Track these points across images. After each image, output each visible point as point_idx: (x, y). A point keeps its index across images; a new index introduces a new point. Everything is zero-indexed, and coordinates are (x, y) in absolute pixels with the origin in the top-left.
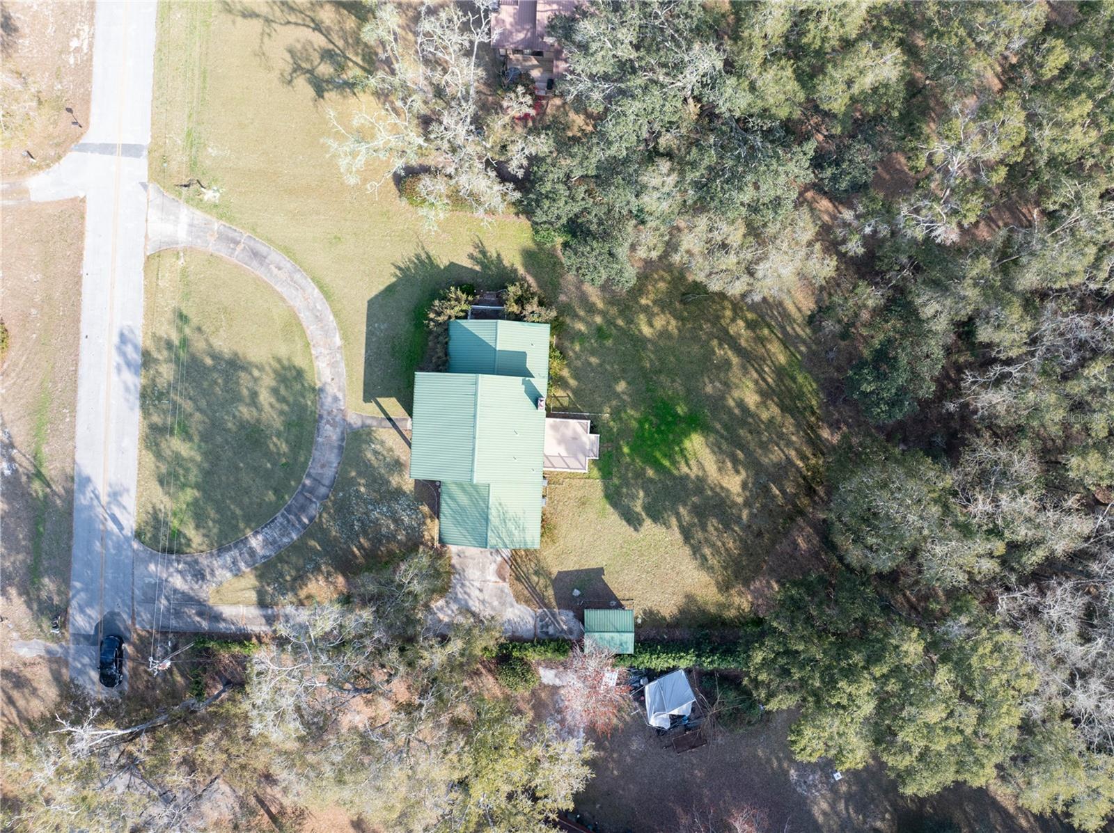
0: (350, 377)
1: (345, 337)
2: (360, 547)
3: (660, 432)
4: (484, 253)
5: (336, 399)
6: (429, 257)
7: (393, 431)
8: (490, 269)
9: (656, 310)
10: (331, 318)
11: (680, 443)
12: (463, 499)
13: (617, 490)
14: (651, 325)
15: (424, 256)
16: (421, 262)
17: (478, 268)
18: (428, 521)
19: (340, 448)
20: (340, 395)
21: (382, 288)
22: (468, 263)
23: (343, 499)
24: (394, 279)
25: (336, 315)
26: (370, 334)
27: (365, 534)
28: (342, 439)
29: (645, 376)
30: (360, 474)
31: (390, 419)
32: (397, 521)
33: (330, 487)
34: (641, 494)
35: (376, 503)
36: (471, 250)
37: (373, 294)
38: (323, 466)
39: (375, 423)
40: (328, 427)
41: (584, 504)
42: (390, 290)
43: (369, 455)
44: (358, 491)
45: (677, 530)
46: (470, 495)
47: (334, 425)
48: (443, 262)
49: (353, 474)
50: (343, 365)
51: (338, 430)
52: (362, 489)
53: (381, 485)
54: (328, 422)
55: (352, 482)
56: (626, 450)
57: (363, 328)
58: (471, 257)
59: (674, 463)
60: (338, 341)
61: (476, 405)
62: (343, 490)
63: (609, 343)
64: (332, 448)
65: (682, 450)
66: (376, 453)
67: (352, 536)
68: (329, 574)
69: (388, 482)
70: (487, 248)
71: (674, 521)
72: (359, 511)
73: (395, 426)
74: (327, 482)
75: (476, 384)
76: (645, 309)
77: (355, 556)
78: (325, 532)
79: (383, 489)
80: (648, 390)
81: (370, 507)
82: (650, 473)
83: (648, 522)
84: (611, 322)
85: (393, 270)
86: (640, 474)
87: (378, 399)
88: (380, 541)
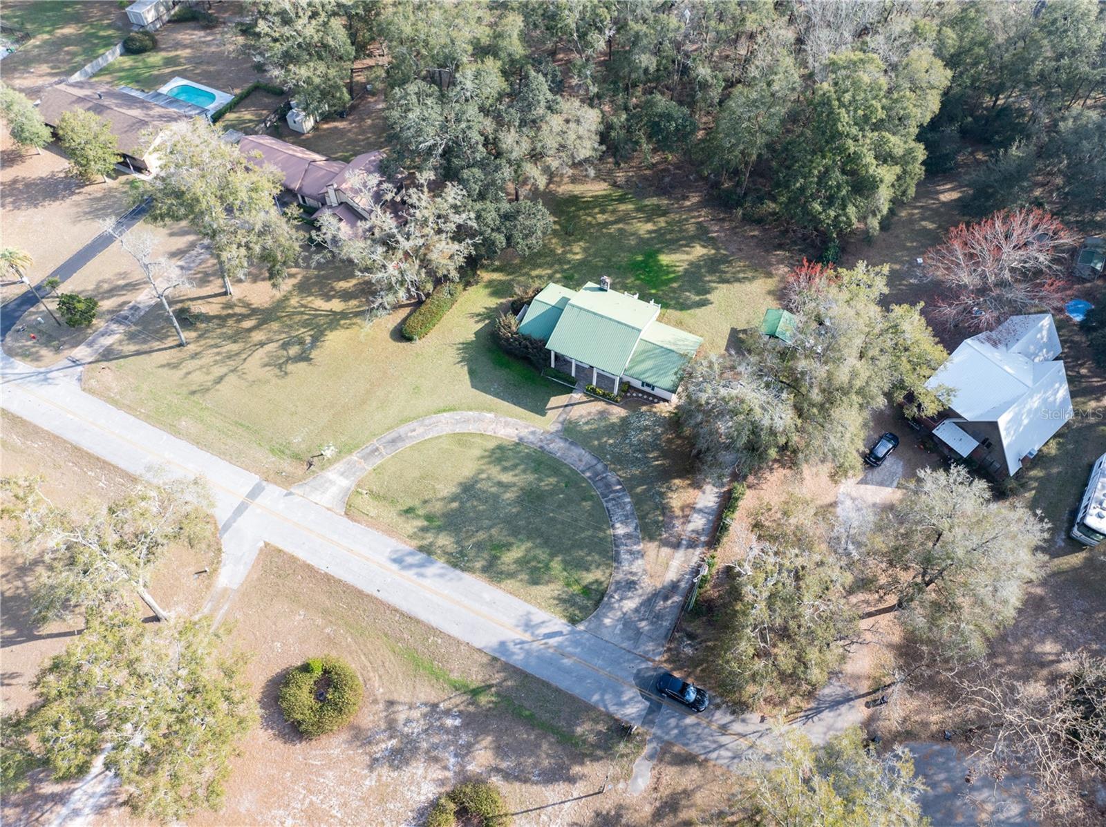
0: (521, 418)
1: (490, 411)
2: (656, 459)
3: (649, 272)
4: (479, 315)
5: (533, 433)
6: (463, 344)
7: (576, 407)
8: (490, 315)
9: (568, 248)
10: (471, 413)
11: (662, 266)
12: (648, 364)
13: (678, 303)
14: (577, 254)
15: (461, 346)
16: (463, 349)
17: (487, 321)
18: (654, 410)
19: (572, 443)
20: (532, 429)
21: (467, 377)
22: (481, 325)
23: (613, 457)
24: (466, 368)
25: (471, 409)
26: (496, 395)
27: (647, 451)
28: (566, 440)
29: (608, 267)
30: (598, 439)
31: (566, 406)
32: (646, 428)
33: (599, 461)
34: (688, 294)
35: (626, 436)
36: (473, 320)
37: (468, 382)
38: (580, 460)
39: (564, 416)
40: (551, 446)
41: (681, 323)
42: (472, 373)
43: (587, 428)
44: (611, 445)
45: (720, 285)
46: (648, 358)
47: (552, 441)
48: (472, 337)
49: (596, 443)
50: (509, 419)
51: (557, 440)
52: (611, 441)
53: (613, 428)
54: (548, 444)
55: (602, 447)
56: (653, 291)
57: (489, 398)
58: (477, 322)
59: (674, 272)
60: (491, 415)
61: (588, 311)
62: (606, 454)
63: (576, 276)
64: (569, 449)
65: (667, 266)
66: (587, 423)
67: (646, 461)
68: (669, 488)
69: (613, 423)
70: (477, 312)
71: (714, 285)
72: (627, 450)
73: (572, 405)
74: (595, 462)
75: (573, 306)
76: (565, 253)
77: (661, 465)
78: (633, 477)
79: (617, 428)
80: (619, 269)
81: (628, 441)
82: (675, 285)
83: (708, 296)
84: (563, 271)
85: (459, 366)
86: (674, 290)
87: (548, 406)
88: (657, 445)
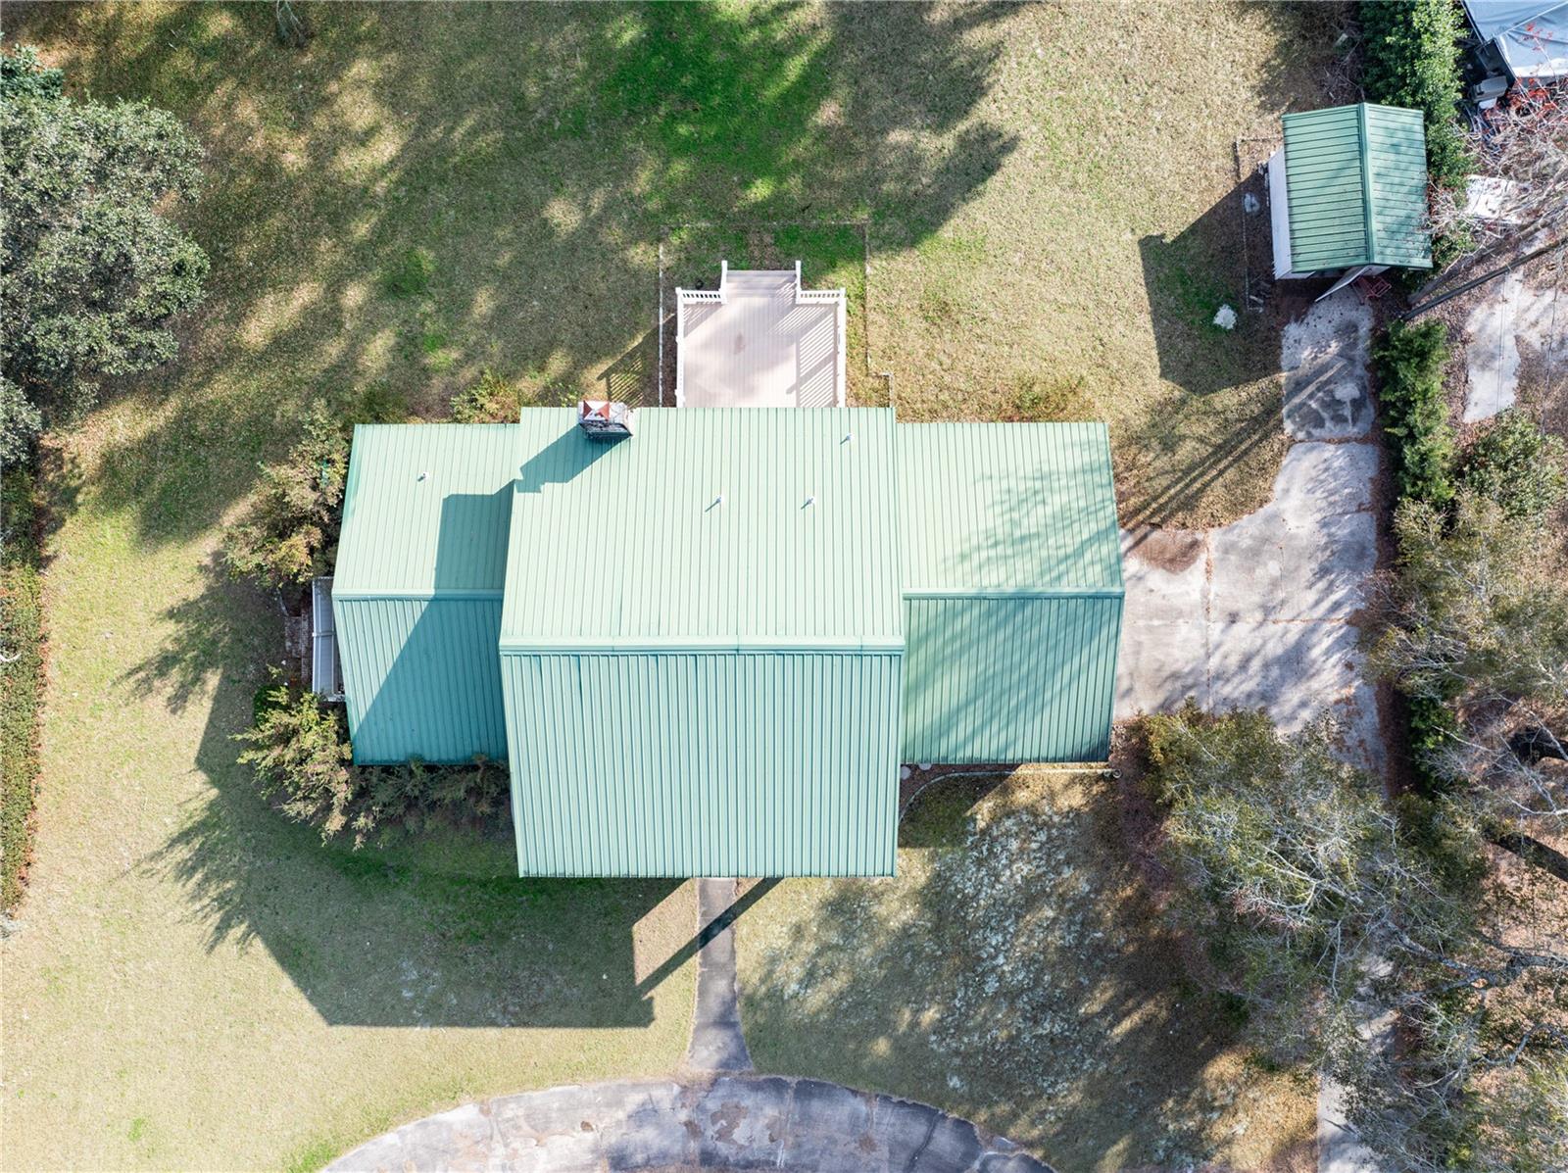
0: (574, 1073)
1: (451, 1094)
2: (1115, 1011)
3: (704, 86)
4: (165, 663)
5: (645, 1114)
6: (185, 837)
7: (743, 924)
8: (214, 642)
9: (320, 121)
10: (390, 1138)
11: (735, 28)
12: (949, 688)
13: (884, 209)
14: (371, 132)
15: (183, 853)
16: (202, 858)
17: (213, 680)
18: (1022, 797)
19: (805, 1091)
20: (634, 1100)
21: (287, 983)
22: (199, 712)
23: (970, 1074)
24: (258, 946)
25: (381, 1125)
26: (437, 1014)
27: (1077, 995)
28: (778, 1086)
29: (537, 144)
30: (884, 1026)
31: (706, 936)
32: (1030, 897)
33: (933, 1118)
34: (898, 136)
35: (972, 964)
36: (157, 703)
37: (308, 1010)
38: (867, 1143)
39: (721, 986)
40: (740, 1134)
41: (944, 308)
42: (290, 956)
43: (817, 998)
44: (939, 1028)
45: (1007, 25)
47: (731, 1114)
48: (197, 792)
49: (882, 1046)
50: (537, 1097)
51: (749, 1100)
52: (930, 1015)
53: (917, 955)
54: (724, 1135)
55: (910, 1049)
56: (761, 190)
57: (418, 1039)
58: (178, 702)
59: (797, 43)
60: (463, 1115)
61: (613, 653)
62: (941, 1077)
63: (427, 257)
64: (806, 1119)
65: (759, 20)
66: (810, 978)
67: (1086, 1037)
68: (1206, 1106)
69: (905, 932)
70: (152, 651)
71: (979, 36)
72: (1002, 1026)
73: (724, 921)
74: (917, 1130)
75: (536, 655)
76: (322, 153)
77: (1148, 1022)
78: (1072, 1125)
79: (929, 947)
80: (578, 131)
81: (991, 986)
82: (828, 113)
83: (986, 111)
84: (363, 257)
85: (228, 947)
86: (838, 144)
87: (640, 978)
88: (1099, 949)
